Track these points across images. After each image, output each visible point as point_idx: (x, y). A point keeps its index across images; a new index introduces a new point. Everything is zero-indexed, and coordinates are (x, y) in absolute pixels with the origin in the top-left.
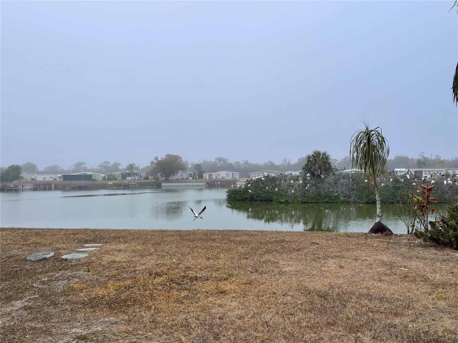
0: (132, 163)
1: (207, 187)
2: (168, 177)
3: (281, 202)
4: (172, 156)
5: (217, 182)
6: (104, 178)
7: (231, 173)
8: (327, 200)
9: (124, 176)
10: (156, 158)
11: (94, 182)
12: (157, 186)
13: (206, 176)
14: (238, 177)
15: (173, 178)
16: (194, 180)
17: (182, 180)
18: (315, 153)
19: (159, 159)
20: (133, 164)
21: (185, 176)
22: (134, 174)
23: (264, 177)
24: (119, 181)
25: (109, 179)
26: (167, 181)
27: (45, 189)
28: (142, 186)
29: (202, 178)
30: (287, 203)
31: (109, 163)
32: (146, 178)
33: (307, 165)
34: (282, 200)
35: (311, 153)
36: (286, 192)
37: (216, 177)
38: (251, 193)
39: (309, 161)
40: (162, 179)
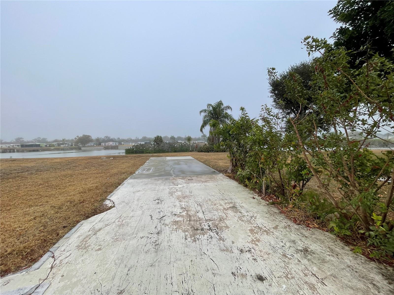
0: (64, 139)
1: (104, 149)
2: (84, 145)
4: (86, 135)
5: (110, 147)
6: (46, 146)
7: (115, 143)
9: (59, 145)
10: (78, 136)
11: (41, 148)
12: (79, 149)
13: (103, 144)
14: (118, 145)
15: (86, 145)
16: (97, 146)
17: (91, 146)
21: (92, 144)
22: (65, 144)
23: (139, 144)
24: (56, 147)
25: (49, 146)
26: (84, 147)
27: (10, 152)
29: (101, 145)
30: (150, 153)
31: (40, 138)
32: (72, 146)
35: (156, 136)
37: (108, 145)
38: (135, 150)
40: (81, 146)
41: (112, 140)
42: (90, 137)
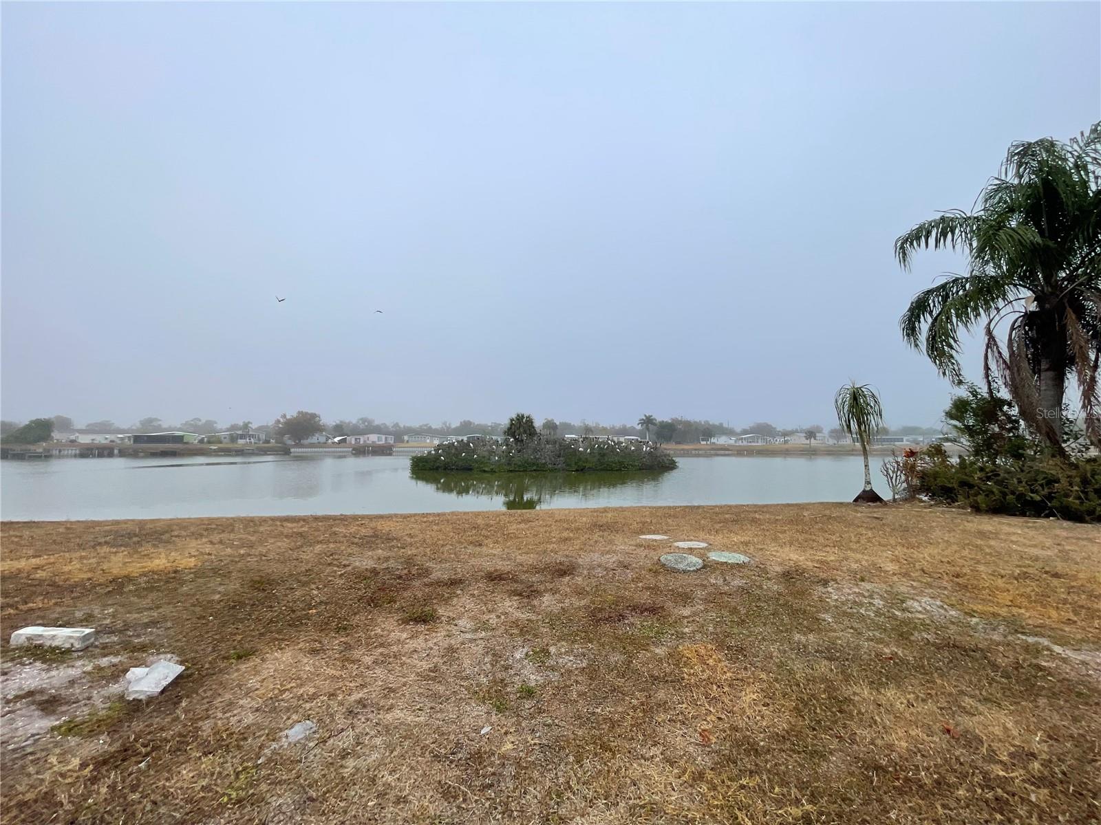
0: (246, 421)
1: (353, 454)
2: (300, 440)
3: (485, 471)
4: (307, 413)
5: (368, 447)
6: (201, 441)
7: (383, 437)
8: (535, 468)
9: (233, 439)
10: (284, 416)
11: (186, 446)
12: (285, 451)
13: (351, 440)
14: (392, 442)
15: (305, 442)
17: (319, 445)
18: (518, 415)
19: (288, 417)
20: (249, 423)
21: (322, 439)
22: (250, 436)
23: (458, 442)
24: (226, 444)
25: (209, 442)
26: (299, 445)
27: (101, 455)
28: (263, 452)
30: (493, 472)
31: (200, 421)
32: (267, 442)
33: (510, 429)
34: (486, 469)
35: (514, 416)
36: (489, 459)
37: (365, 441)
38: (444, 461)
39: (512, 424)
40: (291, 442)
41: (378, 430)
42: (318, 418)
